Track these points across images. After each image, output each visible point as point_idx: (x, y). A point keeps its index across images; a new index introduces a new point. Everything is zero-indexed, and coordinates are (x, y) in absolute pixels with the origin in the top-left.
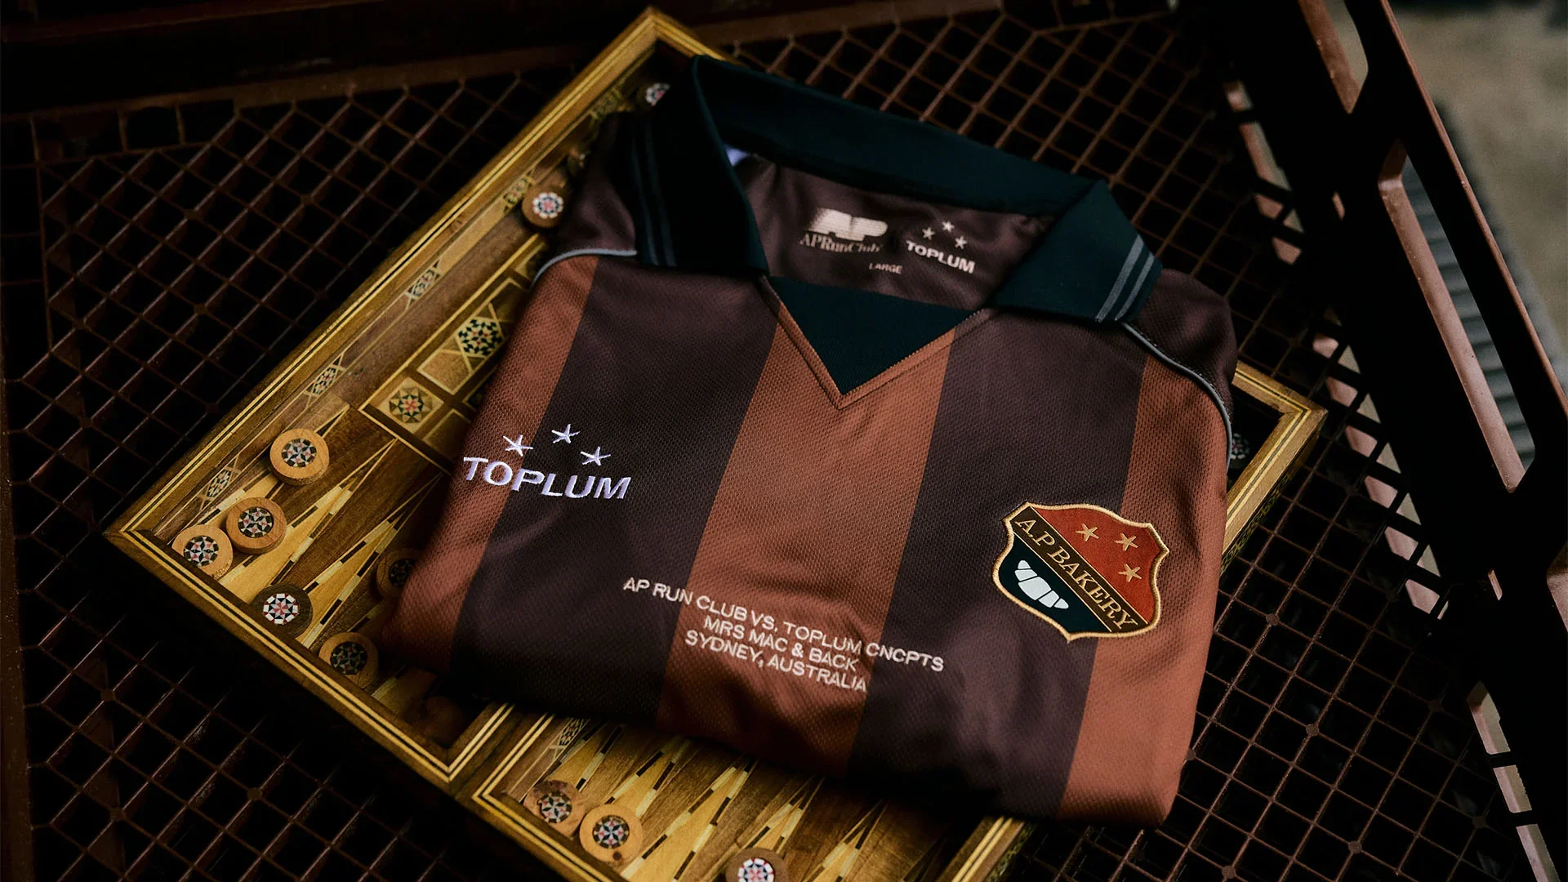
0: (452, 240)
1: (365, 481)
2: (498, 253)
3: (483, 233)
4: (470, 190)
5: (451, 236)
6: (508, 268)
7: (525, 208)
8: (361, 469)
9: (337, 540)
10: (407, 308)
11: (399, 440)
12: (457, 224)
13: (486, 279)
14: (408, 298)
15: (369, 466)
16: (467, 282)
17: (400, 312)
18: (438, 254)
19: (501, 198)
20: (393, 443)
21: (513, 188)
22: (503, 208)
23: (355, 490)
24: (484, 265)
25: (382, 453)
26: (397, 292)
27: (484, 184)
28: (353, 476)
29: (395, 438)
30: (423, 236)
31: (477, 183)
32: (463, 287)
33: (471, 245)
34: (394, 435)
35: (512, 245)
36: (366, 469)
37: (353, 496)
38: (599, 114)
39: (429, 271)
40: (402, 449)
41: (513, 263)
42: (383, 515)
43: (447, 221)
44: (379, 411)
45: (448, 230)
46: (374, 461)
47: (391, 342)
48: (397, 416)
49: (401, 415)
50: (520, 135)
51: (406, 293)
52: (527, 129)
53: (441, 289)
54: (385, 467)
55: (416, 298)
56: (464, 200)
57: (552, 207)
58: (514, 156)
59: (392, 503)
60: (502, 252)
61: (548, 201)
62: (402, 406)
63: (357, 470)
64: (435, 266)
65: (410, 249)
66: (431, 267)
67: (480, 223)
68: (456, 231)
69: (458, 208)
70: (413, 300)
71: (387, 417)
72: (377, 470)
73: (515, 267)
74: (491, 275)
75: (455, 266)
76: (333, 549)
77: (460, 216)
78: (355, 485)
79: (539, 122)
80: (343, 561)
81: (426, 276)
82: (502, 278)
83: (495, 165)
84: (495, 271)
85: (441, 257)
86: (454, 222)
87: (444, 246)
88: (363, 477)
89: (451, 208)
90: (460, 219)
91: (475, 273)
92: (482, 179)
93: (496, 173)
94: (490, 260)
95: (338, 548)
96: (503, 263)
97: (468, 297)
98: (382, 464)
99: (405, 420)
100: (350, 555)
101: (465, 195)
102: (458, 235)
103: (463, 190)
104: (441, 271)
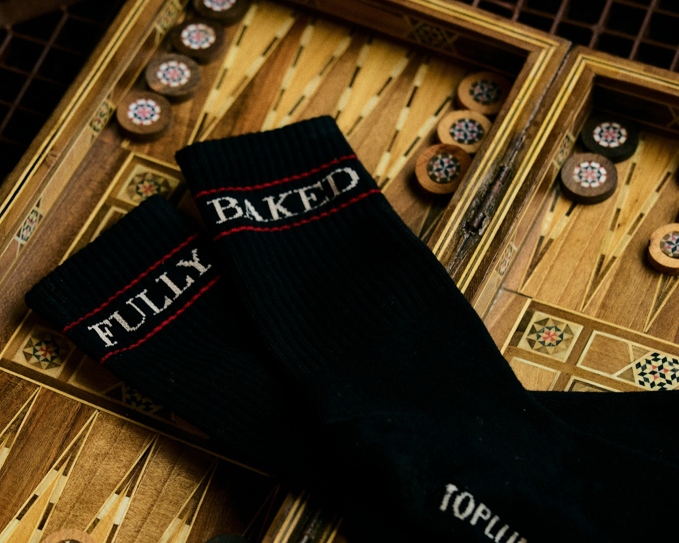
0: (50, 175)
1: (20, 435)
2: (94, 185)
3: (75, 167)
4: (55, 123)
5: (49, 171)
6: (109, 197)
7: (121, 120)
8: (13, 423)
9: (7, 499)
10: (18, 255)
11: (43, 388)
12: (51, 158)
13: (90, 213)
14: (17, 242)
15: (20, 419)
16: (70, 218)
17: (11, 260)
18: (39, 191)
19: (87, 126)
20: (38, 391)
21: (97, 115)
22: (90, 137)
23: (12, 446)
24: (83, 199)
25: (29, 404)
26: (8, 236)
27: (68, 112)
28: (6, 433)
29: (39, 386)
30: (21, 175)
31: (61, 114)
32: (68, 225)
33: (66, 180)
34: (38, 383)
35: (107, 174)
36: (17, 423)
37: (12, 452)
38: (162, 26)
39: (33, 211)
40: (49, 397)
41: (113, 191)
42: (48, 464)
43: (40, 157)
44: (14, 363)
45: (44, 166)
46: (24, 413)
47: (8, 292)
48: (35, 364)
49: (39, 363)
50: (92, 58)
51: (15, 237)
52: (97, 51)
53: (45, 232)
54: (37, 416)
55: (24, 243)
56: (53, 133)
57: (149, 112)
58: (91, 80)
59: (54, 451)
60: (98, 182)
61: (140, 109)
62: (37, 353)
63: (8, 425)
64: (38, 205)
65: (10, 192)
66: (34, 207)
67: (71, 155)
68: (53, 165)
69: (47, 142)
70: (22, 245)
71: (27, 368)
72: (30, 421)
73: (117, 194)
74: (93, 207)
75: (55, 204)
76: (5, 508)
77: (52, 149)
78: (10, 441)
79: (108, 42)
80: (19, 518)
81: (31, 218)
82: (105, 208)
83: (76, 91)
84: (97, 203)
85: (42, 195)
86: (47, 156)
87: (43, 182)
88: (17, 431)
89: (41, 143)
90: (54, 152)
91: (75, 209)
92: (65, 108)
93: (77, 101)
94: (89, 193)
95: (10, 507)
96: (101, 195)
97: (76, 234)
98: (33, 414)
99: (45, 367)
100: (25, 511)
101: (52, 128)
102: (55, 168)
103: (49, 123)
104: (43, 211)
